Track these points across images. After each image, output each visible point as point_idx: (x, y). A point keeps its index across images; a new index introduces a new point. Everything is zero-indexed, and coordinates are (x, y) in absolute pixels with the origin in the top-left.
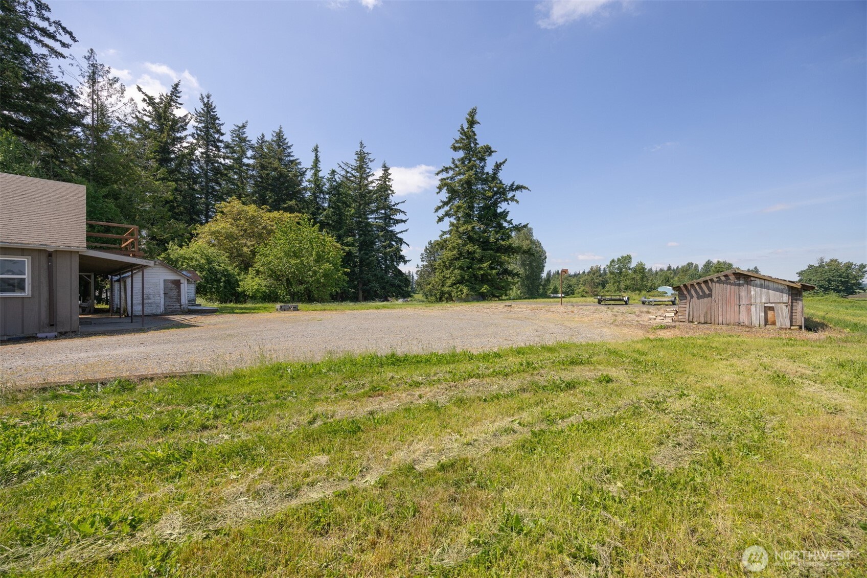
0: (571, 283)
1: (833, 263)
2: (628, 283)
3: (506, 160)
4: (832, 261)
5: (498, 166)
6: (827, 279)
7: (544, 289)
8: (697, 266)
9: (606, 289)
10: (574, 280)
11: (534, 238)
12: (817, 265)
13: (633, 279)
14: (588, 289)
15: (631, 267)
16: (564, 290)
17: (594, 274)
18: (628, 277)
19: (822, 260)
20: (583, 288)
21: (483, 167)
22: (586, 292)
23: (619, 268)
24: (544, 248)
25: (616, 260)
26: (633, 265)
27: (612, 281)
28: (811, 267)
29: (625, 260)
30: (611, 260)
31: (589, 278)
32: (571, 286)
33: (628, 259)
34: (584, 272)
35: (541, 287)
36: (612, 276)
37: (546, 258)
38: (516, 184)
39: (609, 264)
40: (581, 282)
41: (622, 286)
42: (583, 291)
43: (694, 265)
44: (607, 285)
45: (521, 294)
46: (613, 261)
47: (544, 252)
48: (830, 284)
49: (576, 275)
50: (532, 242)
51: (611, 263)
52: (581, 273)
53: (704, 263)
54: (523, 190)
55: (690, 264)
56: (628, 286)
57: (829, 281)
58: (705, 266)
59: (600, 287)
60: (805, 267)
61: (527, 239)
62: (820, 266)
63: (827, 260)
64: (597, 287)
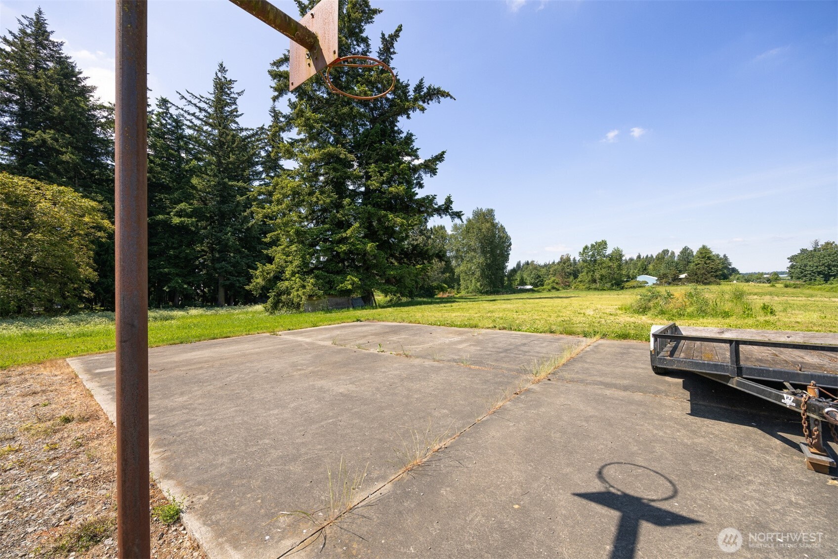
0: (540, 273)
1: (829, 246)
2: (604, 272)
3: (400, 29)
4: (827, 244)
5: (388, 44)
6: (826, 264)
7: (509, 280)
8: (673, 253)
9: (579, 279)
10: (544, 270)
11: (496, 221)
12: (812, 249)
13: (609, 267)
14: (558, 279)
15: (607, 254)
16: (533, 281)
17: (564, 263)
18: (604, 265)
19: (817, 244)
20: (553, 278)
21: (364, 53)
22: (557, 283)
23: (593, 255)
24: (509, 234)
25: (590, 246)
26: (609, 251)
27: (585, 270)
28: (803, 251)
29: (599, 246)
30: (584, 246)
31: (560, 268)
32: (540, 277)
33: (603, 245)
34: (554, 262)
35: (506, 278)
36: (585, 264)
37: (510, 244)
38: (426, 84)
39: (581, 251)
40: (551, 272)
41: (597, 275)
42: (553, 282)
43: (670, 252)
44: (580, 275)
45: (481, 286)
46: (586, 247)
47: (508, 238)
48: (830, 269)
49: (545, 266)
50: (494, 225)
51: (584, 250)
52: (551, 263)
53: (681, 250)
54: (442, 99)
55: (665, 252)
56: (603, 276)
57: (829, 266)
58: (681, 253)
59: (572, 277)
60: (797, 252)
61: (488, 222)
62: (815, 250)
63: (822, 242)
64: (568, 277)
